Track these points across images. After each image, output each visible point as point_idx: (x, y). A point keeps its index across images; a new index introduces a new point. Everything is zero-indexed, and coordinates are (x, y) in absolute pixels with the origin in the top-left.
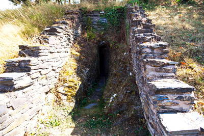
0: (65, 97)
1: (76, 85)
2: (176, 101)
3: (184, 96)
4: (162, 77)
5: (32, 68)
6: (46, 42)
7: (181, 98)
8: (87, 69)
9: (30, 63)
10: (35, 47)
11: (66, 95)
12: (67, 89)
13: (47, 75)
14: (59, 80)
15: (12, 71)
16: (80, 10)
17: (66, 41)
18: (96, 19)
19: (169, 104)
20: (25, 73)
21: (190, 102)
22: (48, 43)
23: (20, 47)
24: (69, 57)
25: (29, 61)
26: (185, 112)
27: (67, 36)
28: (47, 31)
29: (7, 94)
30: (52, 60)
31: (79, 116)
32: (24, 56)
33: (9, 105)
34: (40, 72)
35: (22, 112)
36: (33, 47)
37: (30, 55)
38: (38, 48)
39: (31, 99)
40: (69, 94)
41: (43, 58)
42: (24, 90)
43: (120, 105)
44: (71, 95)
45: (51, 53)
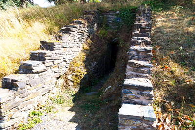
0: (72, 84)
1: (81, 75)
2: (138, 96)
3: (144, 93)
4: (138, 76)
5: (47, 58)
6: (60, 39)
7: (142, 94)
8: (95, 63)
9: (46, 55)
10: (51, 43)
11: (72, 82)
12: (74, 78)
13: (59, 65)
14: (69, 69)
15: (34, 60)
16: (97, 9)
17: (79, 38)
18: (112, 18)
19: (132, 97)
20: (42, 62)
21: (149, 98)
22: (62, 40)
23: (42, 42)
24: (80, 51)
25: (45, 53)
26: (144, 105)
27: (80, 33)
28: (63, 30)
29: (27, 75)
30: (64, 53)
31: (79, 100)
32: (43, 49)
33: (28, 83)
34: (53, 62)
35: (37, 89)
36: (50, 43)
37: (47, 49)
38: (52, 44)
39: (44, 81)
40: (75, 81)
41: (56, 51)
42: (39, 74)
43: (110, 95)
44: (76, 82)
45: (64, 47)
